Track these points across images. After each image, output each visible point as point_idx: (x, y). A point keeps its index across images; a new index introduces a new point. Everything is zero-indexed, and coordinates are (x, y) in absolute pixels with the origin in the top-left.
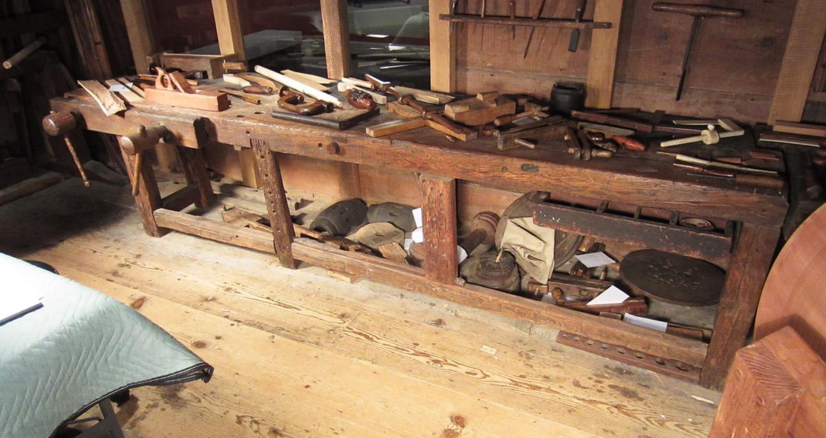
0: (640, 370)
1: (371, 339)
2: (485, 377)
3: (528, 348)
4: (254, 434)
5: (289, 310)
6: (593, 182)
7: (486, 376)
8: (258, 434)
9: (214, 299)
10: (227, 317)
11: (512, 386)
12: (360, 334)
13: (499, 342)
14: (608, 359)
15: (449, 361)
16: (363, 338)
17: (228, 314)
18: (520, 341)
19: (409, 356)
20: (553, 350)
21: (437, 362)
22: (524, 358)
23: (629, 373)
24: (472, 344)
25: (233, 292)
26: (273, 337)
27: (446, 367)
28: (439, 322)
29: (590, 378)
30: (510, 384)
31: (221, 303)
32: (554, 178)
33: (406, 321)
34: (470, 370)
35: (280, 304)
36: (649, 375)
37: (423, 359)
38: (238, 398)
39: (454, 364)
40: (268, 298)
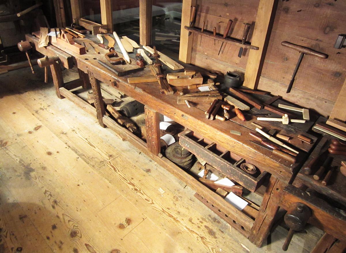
0: (225, 222)
1: (115, 170)
2: (151, 204)
3: (180, 195)
4: (47, 200)
5: (92, 147)
6: (209, 132)
7: (153, 203)
8: (49, 201)
9: (66, 134)
10: (66, 143)
11: (161, 212)
12: (113, 167)
13: (168, 188)
14: (213, 212)
15: (141, 191)
16: (113, 169)
17: (67, 142)
18: (178, 190)
19: (126, 183)
20: (190, 200)
21: (136, 190)
22: (174, 200)
23: (219, 222)
24: (156, 185)
25: (75, 132)
26: (78, 158)
27: (138, 194)
28: (148, 171)
29: (198, 219)
30: (161, 211)
31: (67, 136)
32: (194, 125)
33: (135, 166)
34: (147, 198)
35: (89, 143)
36: (227, 226)
37: (131, 187)
38: (50, 182)
39: (143, 193)
40: (86, 139)
